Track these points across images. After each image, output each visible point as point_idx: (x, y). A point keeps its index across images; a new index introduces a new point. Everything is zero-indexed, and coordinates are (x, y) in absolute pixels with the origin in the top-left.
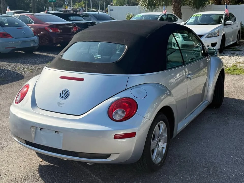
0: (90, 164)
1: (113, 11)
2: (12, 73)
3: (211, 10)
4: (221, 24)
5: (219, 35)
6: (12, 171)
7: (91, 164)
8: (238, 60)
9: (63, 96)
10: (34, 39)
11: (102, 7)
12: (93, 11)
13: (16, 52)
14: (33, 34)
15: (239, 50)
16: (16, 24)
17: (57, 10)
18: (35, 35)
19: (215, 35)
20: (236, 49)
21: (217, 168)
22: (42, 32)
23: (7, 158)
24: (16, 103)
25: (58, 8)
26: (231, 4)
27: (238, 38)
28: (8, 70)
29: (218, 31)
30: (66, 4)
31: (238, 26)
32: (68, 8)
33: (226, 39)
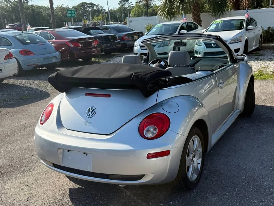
0: (122, 186)
1: (132, 22)
2: (36, 90)
3: (231, 16)
4: (242, 29)
5: (242, 41)
6: (40, 195)
7: (124, 186)
8: (263, 65)
9: (90, 114)
10: (56, 55)
11: (120, 20)
12: (112, 24)
13: (39, 69)
14: (55, 49)
15: (262, 55)
16: (37, 41)
17: (77, 25)
18: (56, 51)
19: (237, 40)
20: (259, 54)
21: (257, 182)
22: (63, 47)
23: (35, 181)
24: (41, 124)
25: (77, 23)
26: (250, 9)
27: (261, 43)
28: (31, 88)
29: (241, 37)
30: (85, 18)
31: (259, 31)
32: (88, 22)
33: (249, 44)
